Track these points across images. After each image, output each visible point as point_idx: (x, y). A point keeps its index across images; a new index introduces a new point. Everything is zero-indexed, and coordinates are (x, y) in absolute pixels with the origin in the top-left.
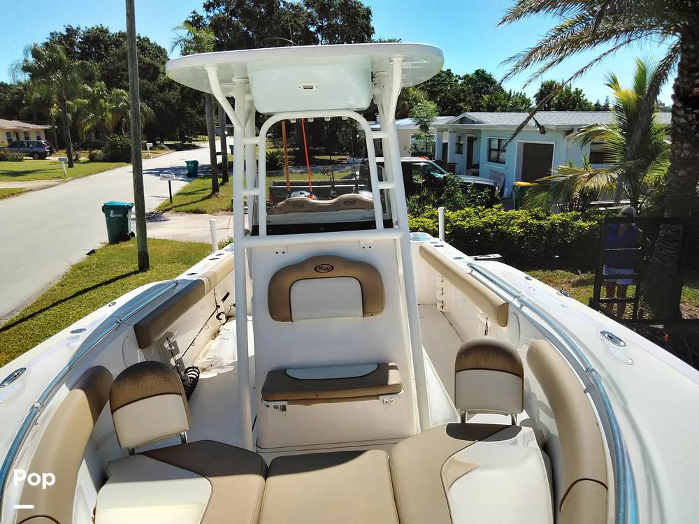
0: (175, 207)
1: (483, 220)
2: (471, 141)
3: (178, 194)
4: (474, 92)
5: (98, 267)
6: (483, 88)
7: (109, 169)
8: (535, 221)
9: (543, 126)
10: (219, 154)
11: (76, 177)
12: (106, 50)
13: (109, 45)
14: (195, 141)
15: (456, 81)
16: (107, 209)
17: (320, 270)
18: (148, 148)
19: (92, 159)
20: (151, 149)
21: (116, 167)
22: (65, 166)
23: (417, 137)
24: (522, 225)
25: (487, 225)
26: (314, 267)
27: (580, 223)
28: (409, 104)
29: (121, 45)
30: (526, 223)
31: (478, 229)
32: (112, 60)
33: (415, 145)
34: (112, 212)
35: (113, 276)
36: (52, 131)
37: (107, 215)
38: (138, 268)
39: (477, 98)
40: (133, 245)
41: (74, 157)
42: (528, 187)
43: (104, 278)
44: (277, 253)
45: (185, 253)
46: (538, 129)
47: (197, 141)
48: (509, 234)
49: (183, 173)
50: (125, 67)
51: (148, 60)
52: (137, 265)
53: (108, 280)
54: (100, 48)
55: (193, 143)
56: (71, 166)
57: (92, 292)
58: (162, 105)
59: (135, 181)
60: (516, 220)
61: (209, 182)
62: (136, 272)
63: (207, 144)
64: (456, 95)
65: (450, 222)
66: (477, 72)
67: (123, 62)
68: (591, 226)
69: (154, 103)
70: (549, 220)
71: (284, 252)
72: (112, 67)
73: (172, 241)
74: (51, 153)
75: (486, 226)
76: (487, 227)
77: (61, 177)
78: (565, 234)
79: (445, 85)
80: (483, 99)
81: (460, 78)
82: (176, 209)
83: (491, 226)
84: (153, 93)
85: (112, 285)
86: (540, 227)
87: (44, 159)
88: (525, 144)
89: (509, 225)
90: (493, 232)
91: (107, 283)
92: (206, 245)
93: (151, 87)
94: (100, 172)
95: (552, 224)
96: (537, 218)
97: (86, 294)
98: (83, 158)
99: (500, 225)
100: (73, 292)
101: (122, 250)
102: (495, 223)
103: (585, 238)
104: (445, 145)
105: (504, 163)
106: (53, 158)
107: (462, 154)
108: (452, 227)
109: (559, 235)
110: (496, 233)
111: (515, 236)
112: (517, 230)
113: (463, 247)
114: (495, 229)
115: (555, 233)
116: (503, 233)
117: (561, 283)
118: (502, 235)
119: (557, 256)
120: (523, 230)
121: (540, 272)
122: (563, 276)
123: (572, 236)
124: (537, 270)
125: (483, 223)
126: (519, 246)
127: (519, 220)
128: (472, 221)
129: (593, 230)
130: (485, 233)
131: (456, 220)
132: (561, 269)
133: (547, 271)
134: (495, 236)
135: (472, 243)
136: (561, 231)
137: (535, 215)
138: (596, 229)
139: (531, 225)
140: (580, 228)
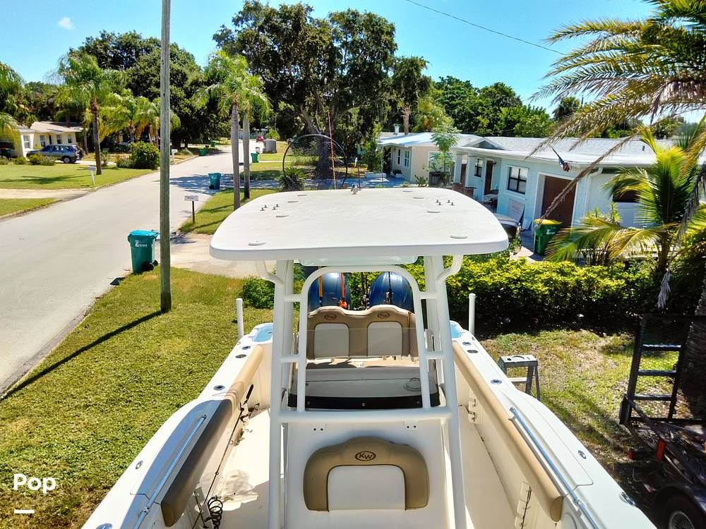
0: (198, 227)
1: (507, 275)
2: (490, 165)
3: (202, 211)
4: (493, 105)
5: (121, 304)
6: (501, 100)
7: (136, 177)
8: (560, 278)
9: (566, 164)
10: (241, 164)
11: (104, 186)
12: (137, 56)
13: (140, 50)
14: (217, 144)
15: (475, 94)
16: (132, 238)
17: (361, 458)
18: (173, 154)
19: (120, 165)
20: (175, 154)
21: (142, 175)
22: (93, 173)
23: (437, 157)
24: (547, 282)
25: (511, 281)
26: (355, 454)
27: (607, 282)
28: (428, 118)
29: (151, 50)
30: (551, 279)
31: (502, 285)
32: (142, 66)
33: (434, 164)
34: (137, 242)
35: (135, 318)
36: (83, 134)
37: (133, 245)
38: (160, 309)
39: (495, 111)
40: (155, 277)
41: (102, 162)
42: (549, 226)
43: (128, 320)
44: (315, 429)
45: (206, 290)
46: (562, 166)
47: (219, 144)
48: (533, 291)
49: (205, 184)
50: (154, 72)
51: (176, 67)
52: (159, 303)
53: (131, 322)
54: (131, 53)
55: (217, 147)
56: (99, 173)
57: (114, 338)
58: (187, 110)
59: (161, 224)
60: (541, 276)
61: (231, 196)
62: (158, 314)
63: (229, 148)
64: (474, 108)
65: (474, 278)
66: (496, 86)
67: (153, 68)
68: (619, 285)
69: (180, 109)
70: (574, 276)
71: (322, 429)
72: (142, 72)
73: (194, 273)
74: (81, 155)
75: (509, 282)
77: (90, 187)
78: (590, 292)
79: (464, 98)
80: (501, 112)
81: (479, 91)
82: (198, 230)
83: (515, 282)
84: (180, 99)
85: (134, 330)
86: (565, 284)
87: (73, 163)
88: (547, 178)
89: (534, 282)
90: (517, 288)
91: (129, 326)
92: (227, 279)
93: (178, 93)
94: (126, 180)
95: (578, 282)
96: (562, 273)
97: (109, 341)
98: (111, 163)
99: (523, 281)
100: (96, 337)
101: (146, 283)
102: (519, 278)
103: (611, 298)
104: (464, 167)
105: (524, 193)
106: (83, 163)
107: (480, 176)
108: (475, 283)
109: (584, 292)
110: (520, 289)
111: (539, 294)
112: (541, 288)
113: (485, 303)
114: (519, 285)
115: (579, 290)
116: (527, 290)
117: (587, 349)
118: (526, 293)
119: (581, 315)
120: (547, 288)
121: (563, 333)
122: (588, 340)
123: (598, 295)
124: (560, 329)
125: (507, 278)
126: (542, 303)
127: (544, 277)
128: (496, 276)
129: (620, 290)
130: (508, 289)
131: (480, 276)
132: (585, 329)
133: (571, 332)
134: (519, 293)
135: (494, 299)
136: (586, 288)
137: (560, 269)
138: (623, 289)
139: (556, 281)
140: (607, 287)
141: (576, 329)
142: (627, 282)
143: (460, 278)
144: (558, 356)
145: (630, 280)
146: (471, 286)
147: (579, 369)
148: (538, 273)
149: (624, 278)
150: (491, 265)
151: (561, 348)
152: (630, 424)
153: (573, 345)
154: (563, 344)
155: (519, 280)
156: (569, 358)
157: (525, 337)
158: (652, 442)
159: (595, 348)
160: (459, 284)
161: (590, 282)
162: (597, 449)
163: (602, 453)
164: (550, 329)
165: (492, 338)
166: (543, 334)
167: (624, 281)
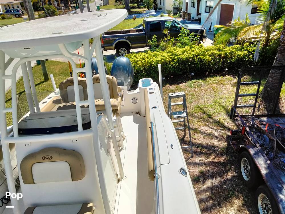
1: (193, 53)
17: (45, 159)
19: (40, 17)
24: (211, 56)
25: (194, 56)
27: (239, 52)
30: (213, 53)
31: (190, 58)
33: (175, 3)
38: (44, 80)
42: (220, 28)
44: (26, 145)
45: (66, 70)
48: (204, 60)
52: (44, 78)
60: (209, 52)
62: (43, 82)
65: (177, 56)
68: (244, 54)
70: (224, 51)
71: (29, 145)
76: (194, 57)
78: (231, 58)
83: (196, 56)
86: (220, 55)
87: (20, 17)
88: (222, 4)
89: (205, 55)
90: (197, 59)
95: (226, 54)
96: (219, 50)
98: (36, 16)
99: (200, 55)
102: (198, 54)
103: (241, 61)
104: (187, 4)
107: (195, 7)
108: (178, 58)
109: (229, 58)
110: (198, 59)
111: (207, 61)
112: (208, 58)
113: (183, 67)
114: (198, 58)
115: (227, 57)
116: (202, 60)
117: (227, 84)
118: (201, 61)
119: (227, 69)
120: (211, 58)
121: (218, 78)
122: (228, 80)
123: (235, 59)
124: (216, 76)
125: (192, 55)
126: (209, 65)
127: (210, 53)
128: (187, 54)
129: (245, 56)
130: (194, 60)
131: (180, 54)
132: (228, 75)
133: (222, 77)
134: (198, 61)
135: (187, 65)
136: (230, 56)
137: (218, 48)
138: (247, 55)
139: (215, 54)
140: (239, 55)
141: (224, 75)
142: (249, 52)
143: (171, 56)
144: (213, 89)
145: (250, 51)
146: (175, 60)
147: (221, 94)
148: (208, 51)
149: (247, 50)
150: (185, 49)
151: (215, 85)
152: (234, 119)
153: (221, 83)
154: (216, 83)
155: (198, 55)
156: (217, 89)
157: (200, 81)
158: (241, 126)
159: (230, 84)
160: (170, 59)
161: (232, 53)
162: (220, 130)
163: (222, 131)
164: (212, 76)
165: (185, 83)
166: (208, 79)
167: (247, 52)
